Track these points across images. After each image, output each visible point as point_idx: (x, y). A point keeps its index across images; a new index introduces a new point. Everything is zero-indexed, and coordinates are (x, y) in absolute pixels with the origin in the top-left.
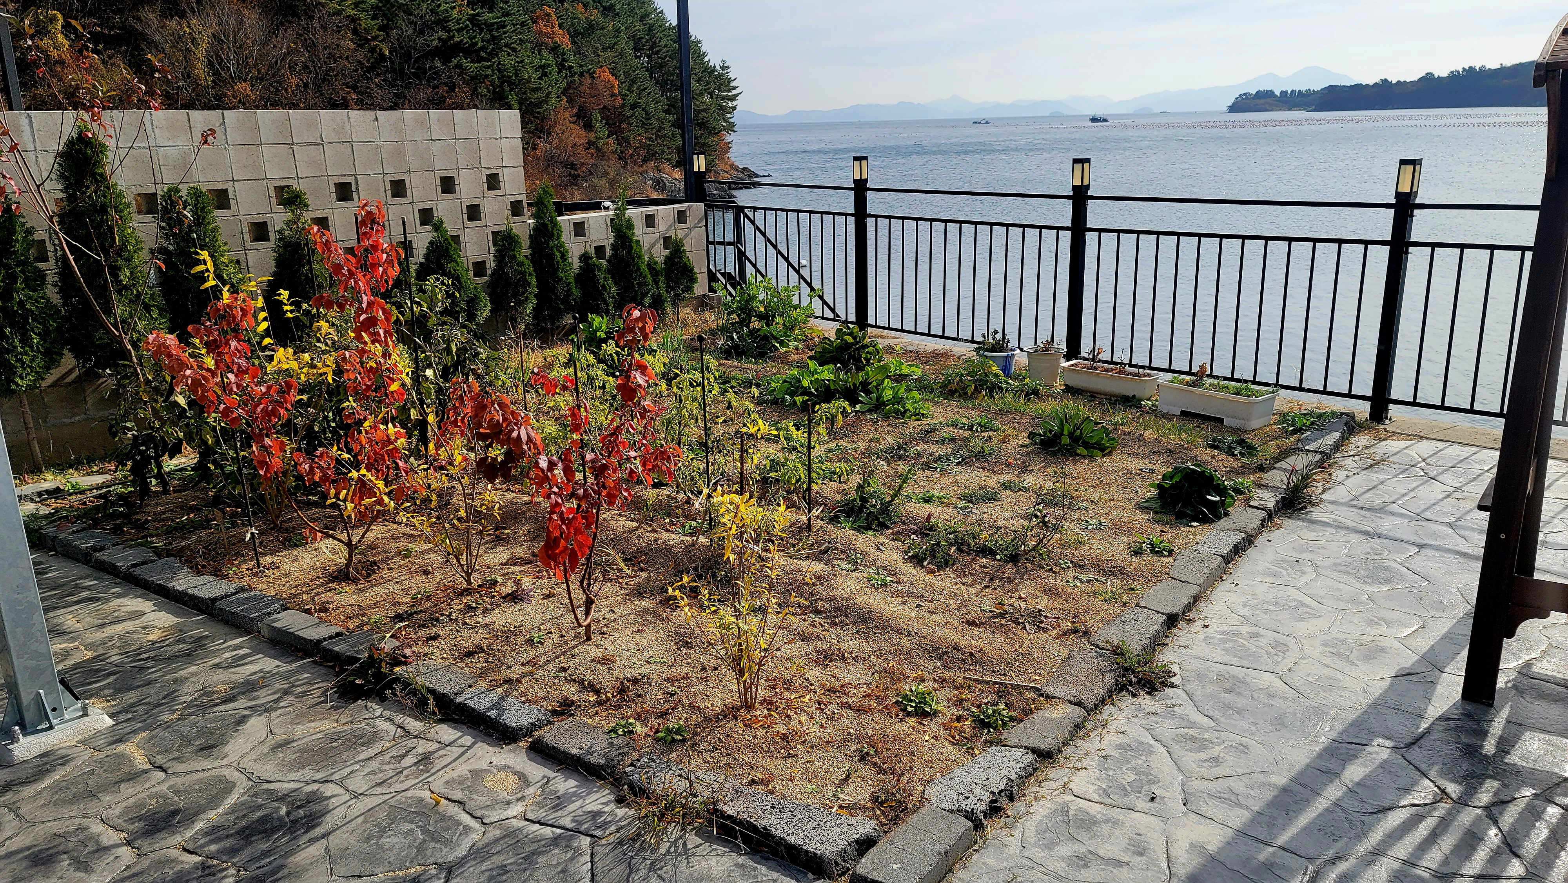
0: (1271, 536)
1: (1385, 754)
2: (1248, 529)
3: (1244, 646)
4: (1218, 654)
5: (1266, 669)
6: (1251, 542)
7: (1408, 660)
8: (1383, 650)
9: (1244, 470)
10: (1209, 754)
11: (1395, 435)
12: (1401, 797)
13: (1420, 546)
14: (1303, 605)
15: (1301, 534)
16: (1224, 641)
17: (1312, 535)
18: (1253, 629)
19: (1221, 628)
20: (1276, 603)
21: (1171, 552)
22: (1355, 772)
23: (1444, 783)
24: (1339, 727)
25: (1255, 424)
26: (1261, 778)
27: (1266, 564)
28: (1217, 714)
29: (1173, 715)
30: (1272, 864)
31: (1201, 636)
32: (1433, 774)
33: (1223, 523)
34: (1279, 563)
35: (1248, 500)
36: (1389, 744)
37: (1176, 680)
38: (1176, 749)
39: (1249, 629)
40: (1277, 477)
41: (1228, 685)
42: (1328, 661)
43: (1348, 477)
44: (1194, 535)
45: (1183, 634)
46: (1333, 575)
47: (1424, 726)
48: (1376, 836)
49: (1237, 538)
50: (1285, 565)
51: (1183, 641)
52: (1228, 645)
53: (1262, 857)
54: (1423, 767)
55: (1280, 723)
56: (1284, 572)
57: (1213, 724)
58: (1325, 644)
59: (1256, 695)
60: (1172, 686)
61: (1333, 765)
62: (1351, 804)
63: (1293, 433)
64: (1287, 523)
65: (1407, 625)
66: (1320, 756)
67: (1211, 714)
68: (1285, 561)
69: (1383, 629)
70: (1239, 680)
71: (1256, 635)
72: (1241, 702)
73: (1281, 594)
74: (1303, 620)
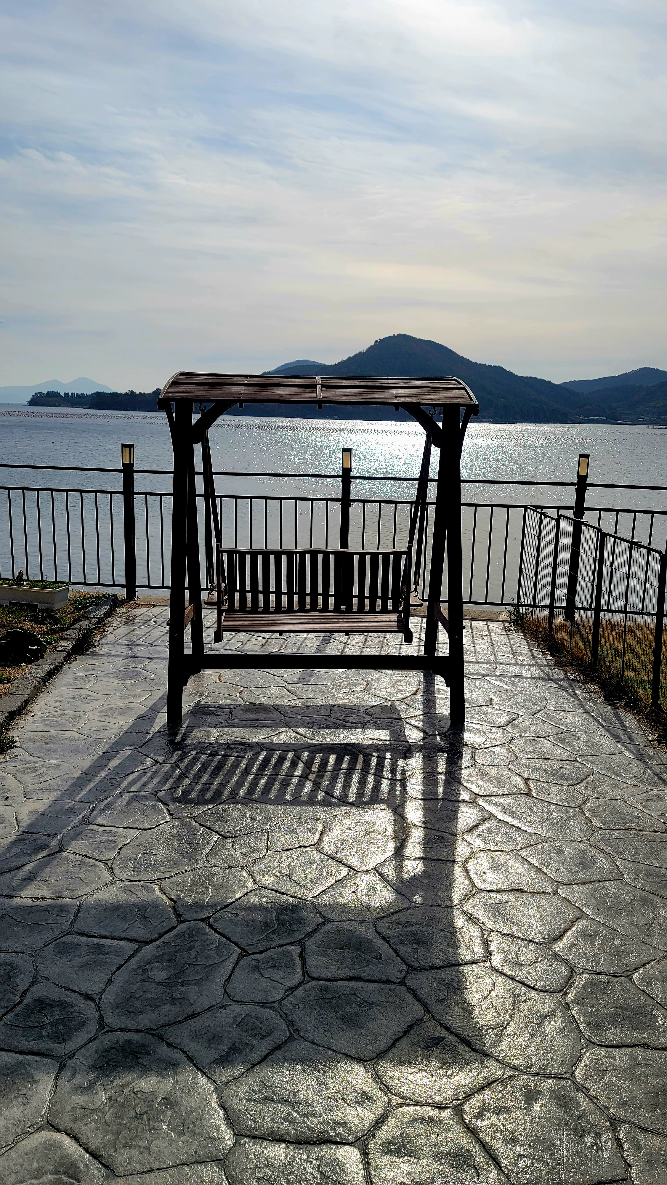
0: (71, 666)
1: (129, 752)
2: (56, 663)
3: (56, 721)
4: (41, 728)
5: (69, 729)
6: (58, 670)
7: (143, 710)
8: (131, 708)
9: (53, 632)
10: (38, 773)
11: (140, 606)
12: (136, 768)
13: (151, 659)
14: (89, 696)
15: (88, 662)
16: (44, 721)
17: (94, 662)
18: (61, 712)
19: (43, 715)
20: (74, 698)
21: (9, 681)
22: (114, 763)
23: (155, 758)
24: (107, 746)
25: (57, 606)
26: (67, 776)
27: (68, 680)
28: (42, 755)
29: (16, 761)
30: (72, 809)
31: (31, 721)
32: (152, 755)
33: (41, 661)
34: (76, 678)
35: (55, 648)
36: (132, 748)
37: (17, 744)
38: (19, 775)
39: (59, 713)
40: (73, 633)
41: (47, 741)
42: (103, 719)
43: (114, 630)
44: (23, 670)
45: (20, 722)
46: (106, 679)
47: (149, 737)
48: (123, 786)
49: (50, 668)
50: (79, 679)
51: (20, 725)
52: (47, 722)
53: (67, 808)
54: (147, 754)
55: (76, 751)
56: (78, 682)
57: (39, 759)
58: (101, 712)
59: (63, 742)
60: (15, 747)
61: (104, 762)
62: (111, 776)
63: (81, 609)
64: (79, 657)
65: (143, 696)
66: (97, 760)
67: (38, 755)
68: (78, 677)
69: (131, 700)
70: (53, 737)
71: (63, 715)
72: (55, 747)
73: (76, 693)
74: (89, 703)
